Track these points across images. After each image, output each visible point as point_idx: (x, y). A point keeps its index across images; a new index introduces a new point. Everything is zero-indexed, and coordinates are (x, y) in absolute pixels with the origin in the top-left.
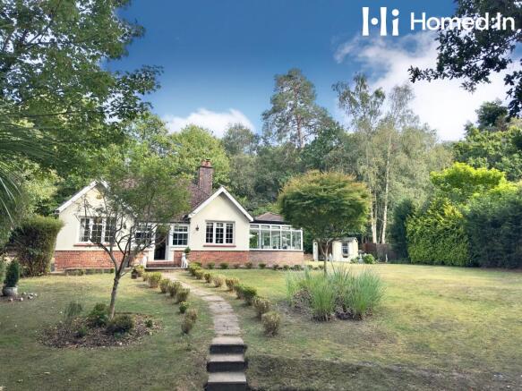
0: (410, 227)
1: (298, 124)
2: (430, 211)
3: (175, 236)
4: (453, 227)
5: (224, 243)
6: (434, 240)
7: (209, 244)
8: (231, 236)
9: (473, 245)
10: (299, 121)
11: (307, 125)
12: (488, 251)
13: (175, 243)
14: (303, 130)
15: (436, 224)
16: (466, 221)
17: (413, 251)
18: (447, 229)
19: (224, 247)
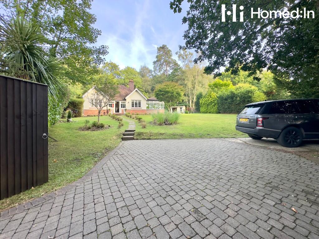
0: (201, 102)
1: (166, 66)
2: (207, 96)
3: (121, 105)
4: (214, 101)
5: (138, 107)
6: (208, 105)
7: (133, 107)
8: (140, 105)
9: (219, 106)
10: (167, 65)
11: (169, 66)
12: (223, 108)
13: (122, 107)
14: (168, 68)
15: (208, 100)
16: (217, 99)
17: (202, 109)
18: (212, 102)
19: (138, 108)
